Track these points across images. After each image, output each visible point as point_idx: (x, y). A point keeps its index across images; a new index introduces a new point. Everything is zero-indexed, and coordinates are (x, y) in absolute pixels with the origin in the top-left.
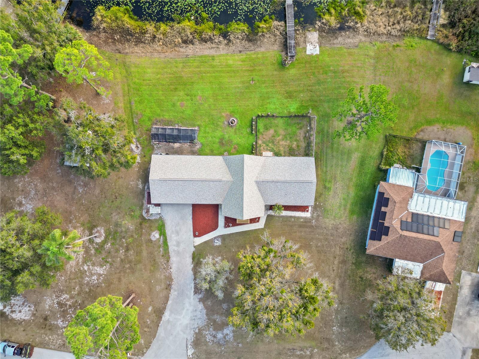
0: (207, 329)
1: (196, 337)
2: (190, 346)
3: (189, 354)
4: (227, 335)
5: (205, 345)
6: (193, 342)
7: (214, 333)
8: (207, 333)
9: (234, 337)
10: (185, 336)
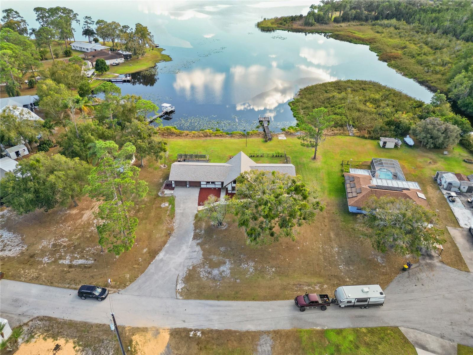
0: (202, 266)
1: (189, 274)
2: (180, 282)
3: (178, 288)
4: (224, 271)
5: (198, 280)
6: (185, 278)
7: (209, 270)
8: (202, 270)
9: (231, 273)
10: (177, 273)
